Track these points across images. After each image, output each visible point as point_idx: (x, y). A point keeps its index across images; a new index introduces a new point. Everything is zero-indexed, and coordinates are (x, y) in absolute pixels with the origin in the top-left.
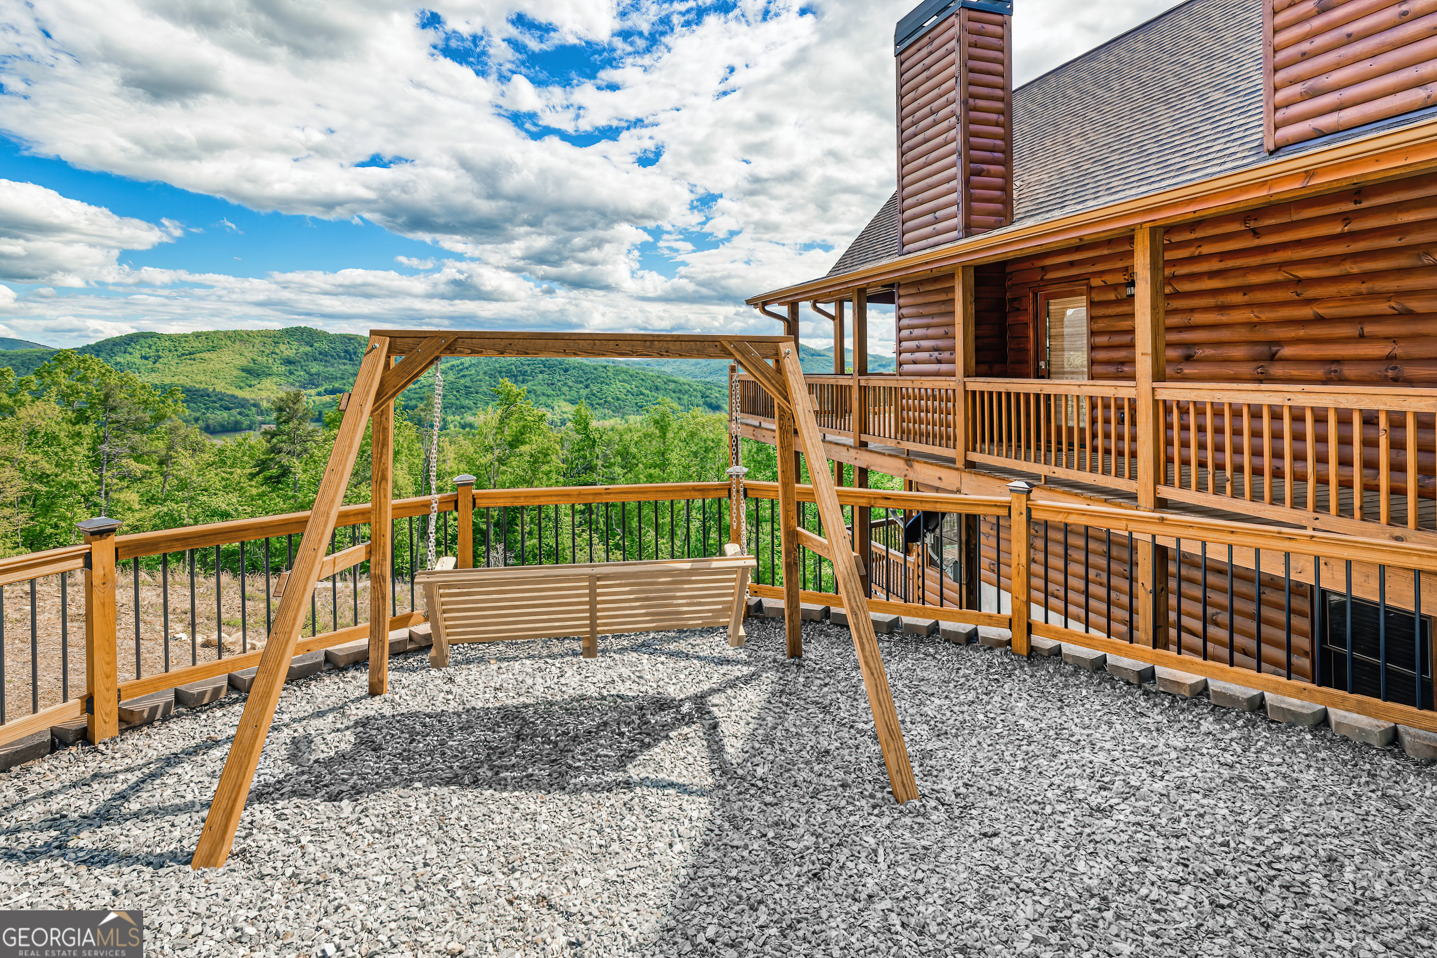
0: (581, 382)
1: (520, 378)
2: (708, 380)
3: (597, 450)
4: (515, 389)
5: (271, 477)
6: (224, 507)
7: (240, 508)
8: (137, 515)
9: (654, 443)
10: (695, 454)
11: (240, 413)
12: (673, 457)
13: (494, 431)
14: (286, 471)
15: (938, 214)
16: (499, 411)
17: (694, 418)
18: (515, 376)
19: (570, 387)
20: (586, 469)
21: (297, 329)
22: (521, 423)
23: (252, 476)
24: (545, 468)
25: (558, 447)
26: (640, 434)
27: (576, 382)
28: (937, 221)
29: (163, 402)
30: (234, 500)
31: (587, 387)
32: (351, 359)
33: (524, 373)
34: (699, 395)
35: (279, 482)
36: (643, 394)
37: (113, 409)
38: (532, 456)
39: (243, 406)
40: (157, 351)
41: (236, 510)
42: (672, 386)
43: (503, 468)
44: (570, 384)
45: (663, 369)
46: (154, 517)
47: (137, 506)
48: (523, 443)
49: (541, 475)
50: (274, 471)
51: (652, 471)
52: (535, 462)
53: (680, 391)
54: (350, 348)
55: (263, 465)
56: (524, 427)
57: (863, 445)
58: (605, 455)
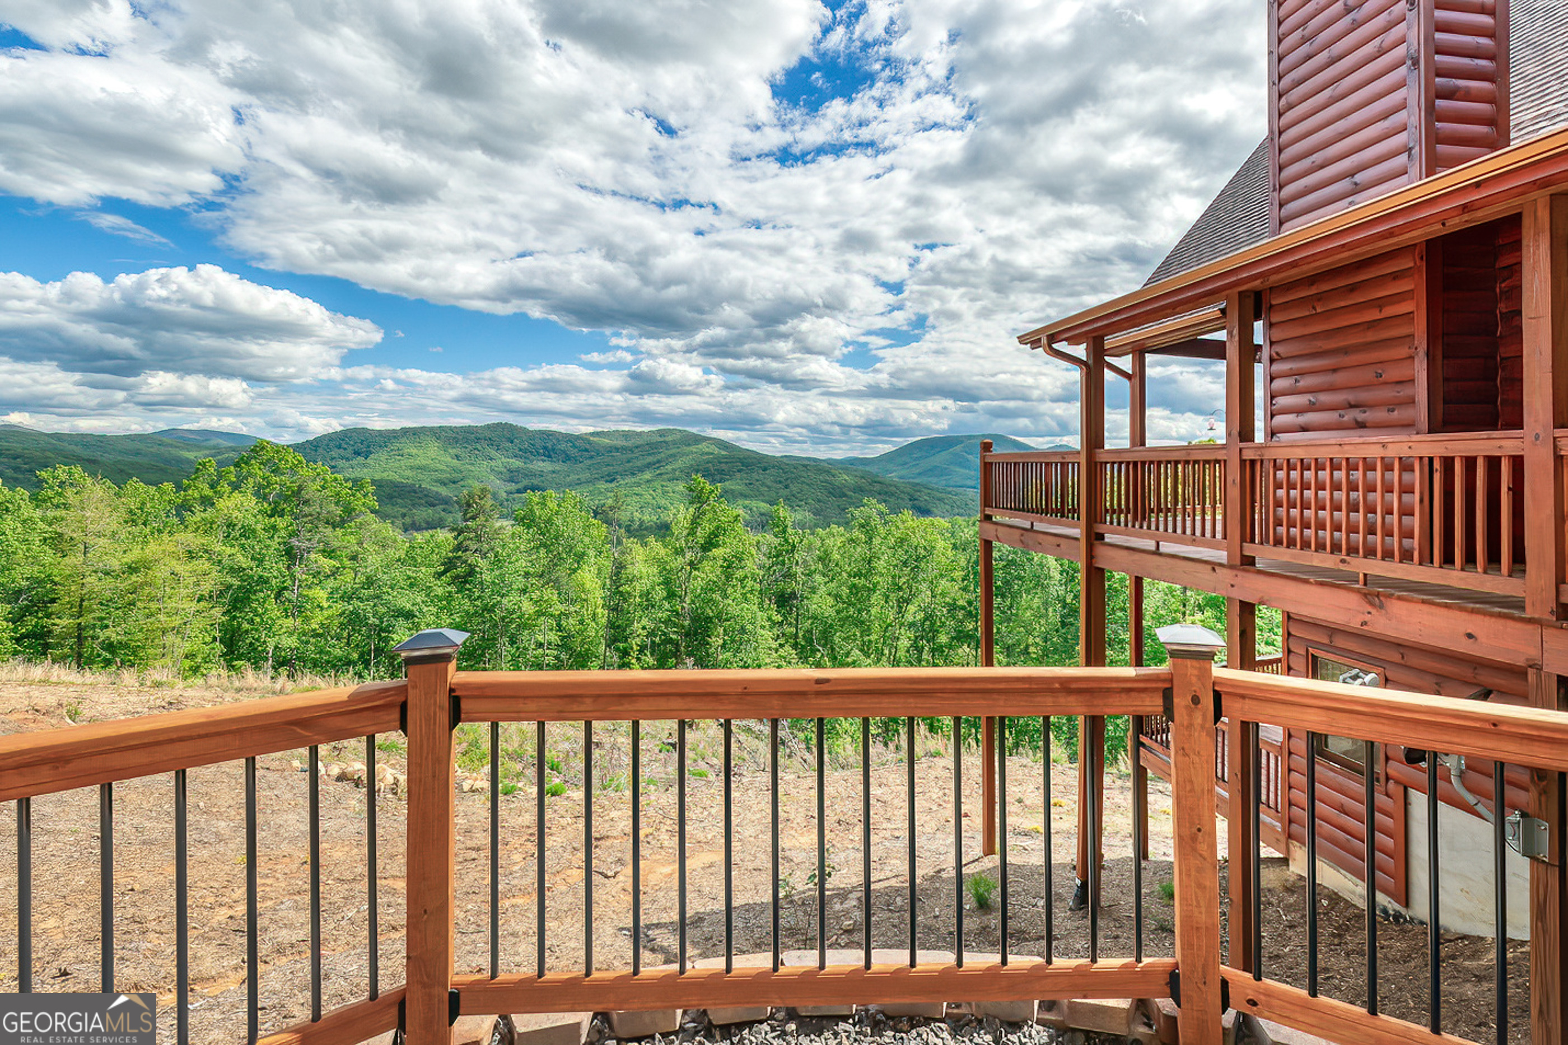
0: (780, 482)
1: (718, 477)
2: (917, 481)
3: (796, 556)
4: (708, 487)
5: (457, 577)
6: (408, 606)
7: (425, 609)
8: (326, 613)
9: (859, 549)
10: (905, 564)
11: (444, 510)
12: (880, 565)
13: (685, 533)
14: (471, 572)
15: (1359, 178)
16: (691, 510)
17: (903, 522)
18: (712, 475)
19: (768, 487)
20: (785, 576)
21: (499, 424)
22: (715, 524)
23: (439, 575)
24: (740, 574)
25: (753, 551)
26: (843, 539)
27: (776, 482)
28: (1358, 189)
29: (354, 495)
30: (419, 600)
31: (787, 487)
32: (549, 456)
33: (721, 472)
34: (907, 497)
35: (466, 582)
36: (845, 495)
37: (306, 502)
38: (725, 560)
39: (446, 503)
40: (369, 447)
41: (421, 611)
42: (877, 487)
43: (695, 573)
44: (769, 484)
45: (868, 469)
46: (341, 615)
47: (325, 605)
48: (717, 546)
49: (734, 581)
50: (461, 570)
51: (856, 581)
52: (728, 567)
53: (886, 493)
54: (549, 445)
55: (449, 564)
56: (717, 528)
57: (1248, 562)
58: (805, 561)
